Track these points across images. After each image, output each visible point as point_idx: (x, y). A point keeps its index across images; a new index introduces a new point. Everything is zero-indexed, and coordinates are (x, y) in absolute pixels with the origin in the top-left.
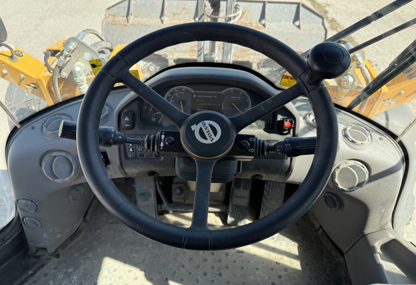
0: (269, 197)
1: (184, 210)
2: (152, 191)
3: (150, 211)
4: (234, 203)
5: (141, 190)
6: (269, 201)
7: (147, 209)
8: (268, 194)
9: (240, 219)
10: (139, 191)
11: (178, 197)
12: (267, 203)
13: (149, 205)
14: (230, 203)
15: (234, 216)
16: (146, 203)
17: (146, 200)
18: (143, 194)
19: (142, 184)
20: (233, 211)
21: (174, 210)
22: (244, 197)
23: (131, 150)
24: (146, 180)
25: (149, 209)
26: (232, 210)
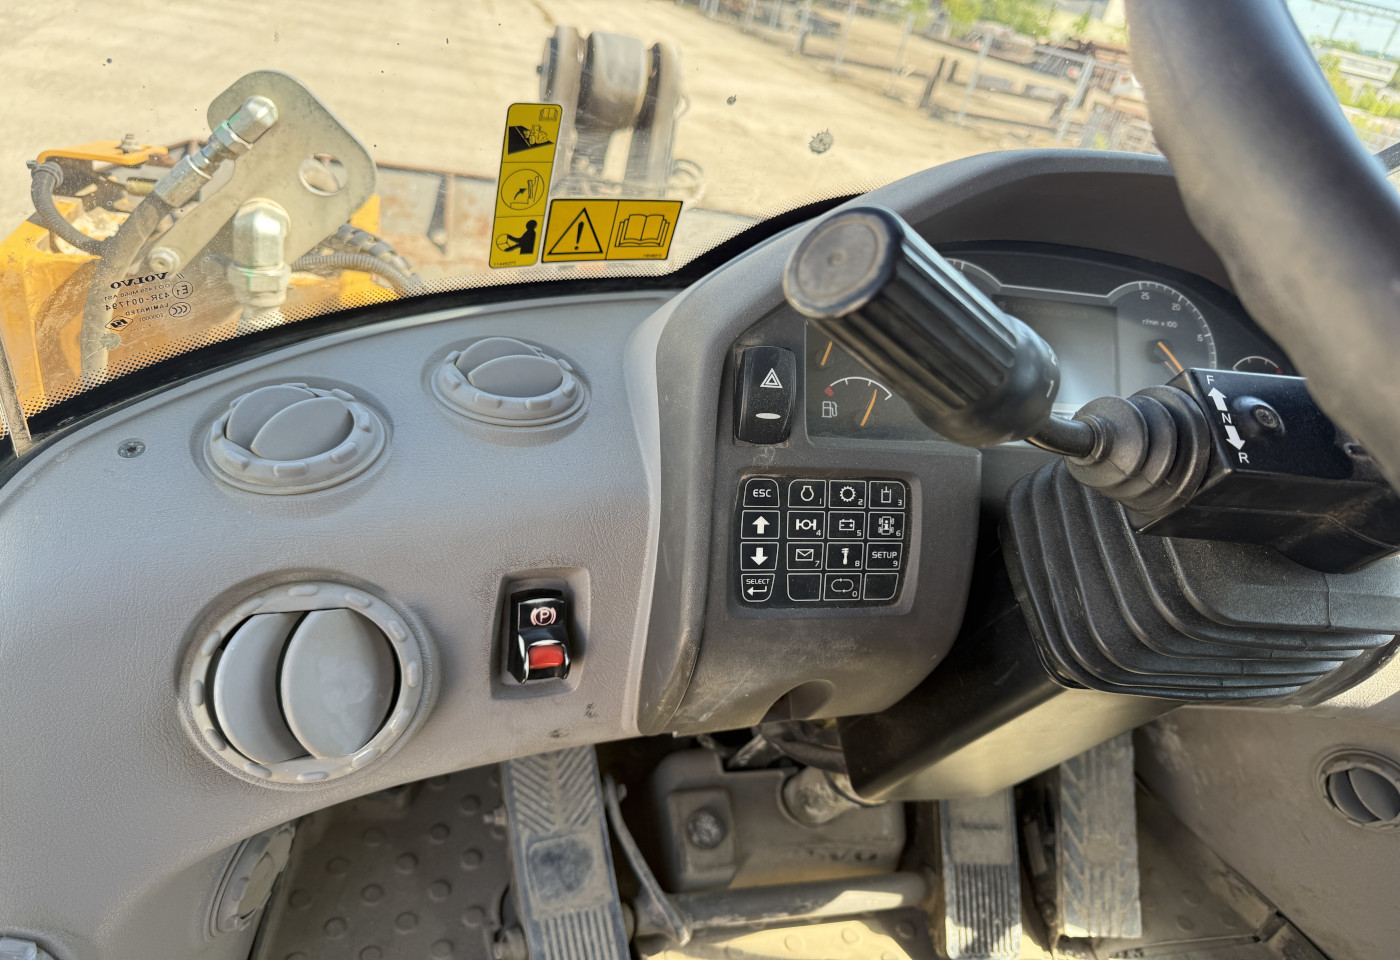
0: (1084, 813)
1: (741, 922)
2: (593, 840)
3: (592, 945)
4: (959, 857)
5: (541, 840)
6: (1086, 831)
7: (578, 936)
8: (1076, 801)
9: (995, 930)
10: (530, 843)
11: (707, 857)
12: (1081, 841)
13: (587, 914)
14: (946, 858)
15: (969, 920)
16: (571, 904)
17: (570, 888)
18: (551, 858)
19: (545, 804)
20: (961, 893)
21: (698, 925)
22: (992, 827)
23: (759, 558)
24: (562, 781)
25: (590, 934)
26: (958, 889)
